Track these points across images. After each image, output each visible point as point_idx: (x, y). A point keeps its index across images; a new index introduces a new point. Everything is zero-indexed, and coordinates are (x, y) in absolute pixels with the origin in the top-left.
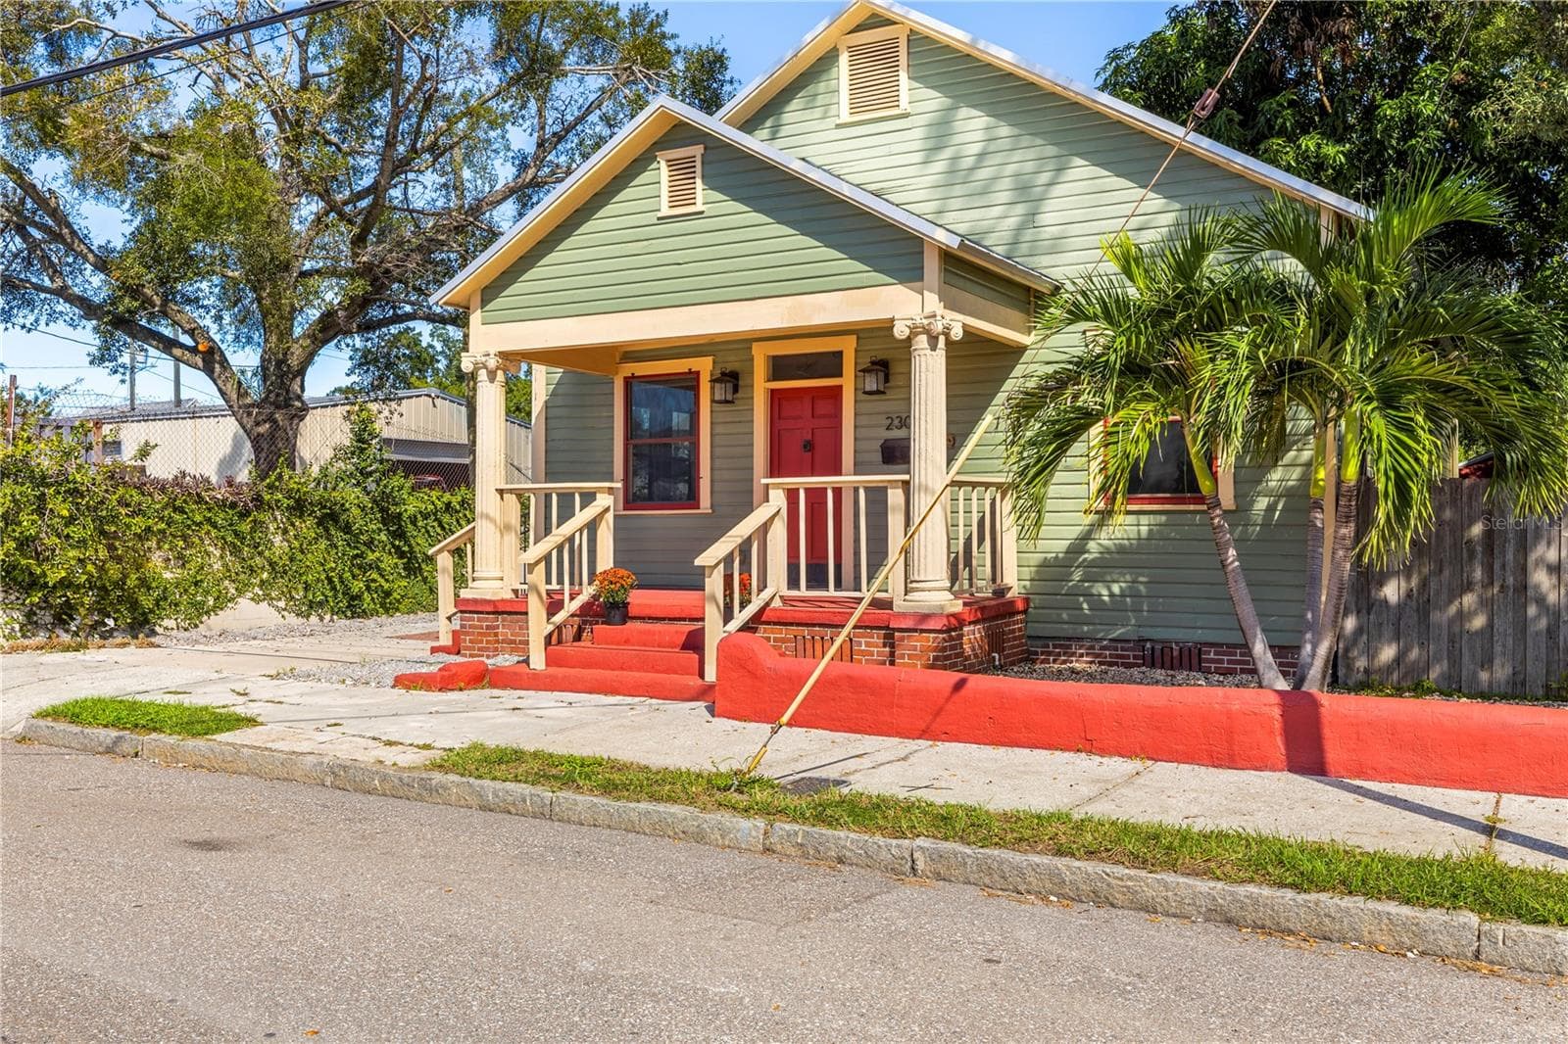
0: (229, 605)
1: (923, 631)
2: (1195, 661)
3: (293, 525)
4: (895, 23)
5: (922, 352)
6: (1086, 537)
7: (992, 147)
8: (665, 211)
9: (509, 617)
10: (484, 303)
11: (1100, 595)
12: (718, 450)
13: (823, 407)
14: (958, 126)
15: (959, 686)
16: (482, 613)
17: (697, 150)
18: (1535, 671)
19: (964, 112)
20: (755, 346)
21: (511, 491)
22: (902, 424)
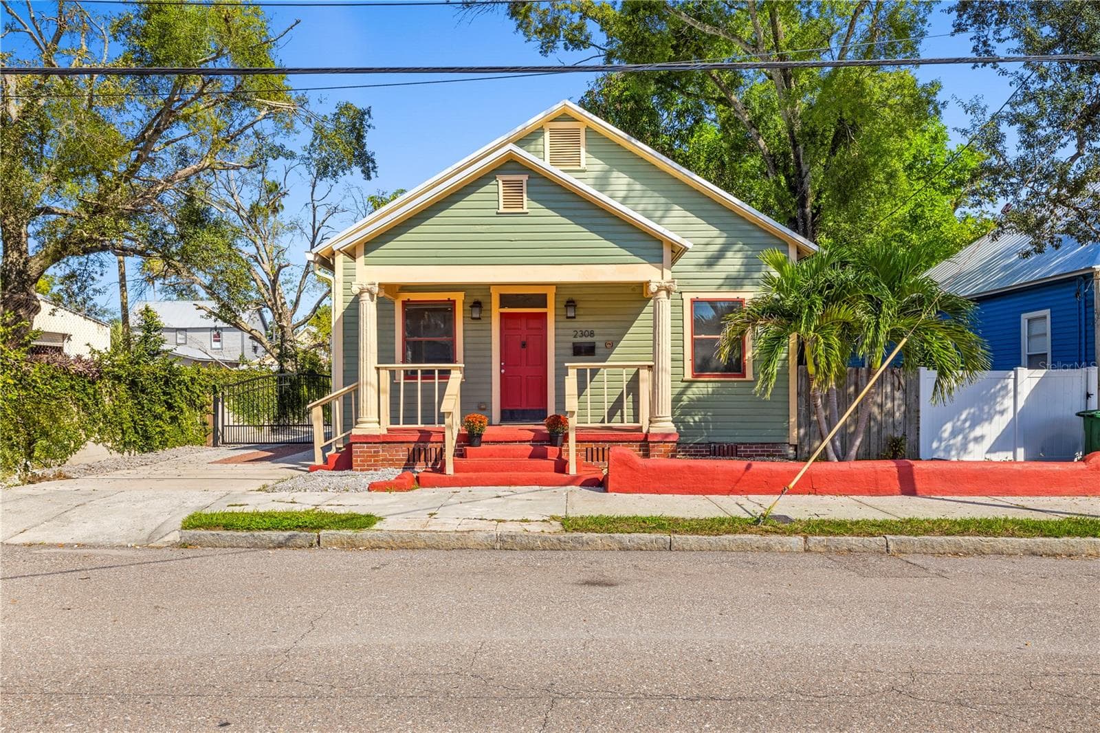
0: (82, 446)
1: (665, 442)
2: (734, 452)
3: (115, 390)
4: (577, 121)
5: (663, 300)
6: (682, 393)
7: (632, 194)
8: (502, 210)
9: (387, 445)
10: (366, 252)
11: (689, 422)
12: (468, 346)
13: (534, 324)
14: (612, 181)
15: (749, 467)
16: (370, 443)
17: (525, 178)
18: (874, 448)
19: (615, 174)
20: (492, 287)
21: (386, 368)
22: (583, 335)
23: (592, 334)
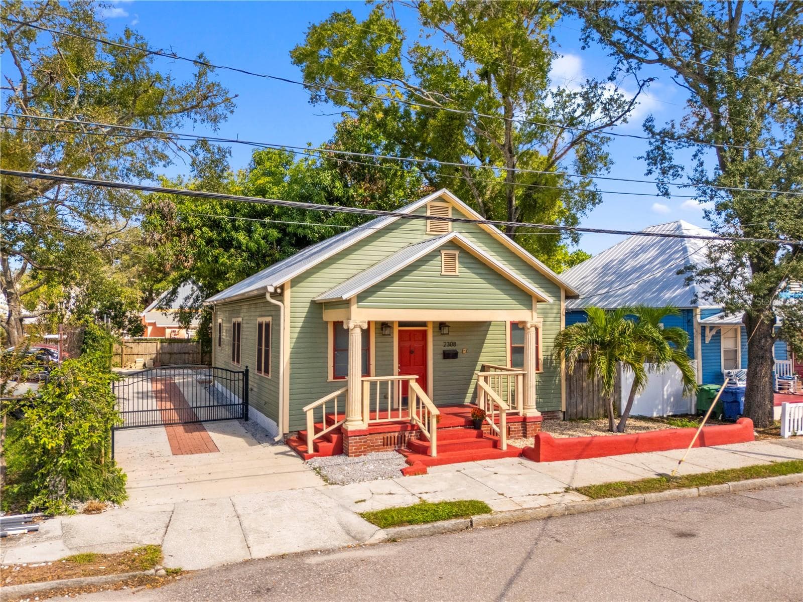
4: (447, 202)
8: (443, 273)
10: (359, 298)
12: (378, 354)
13: (418, 337)
16: (360, 436)
17: (457, 253)
21: (368, 381)
22: (449, 345)
23: (454, 344)
